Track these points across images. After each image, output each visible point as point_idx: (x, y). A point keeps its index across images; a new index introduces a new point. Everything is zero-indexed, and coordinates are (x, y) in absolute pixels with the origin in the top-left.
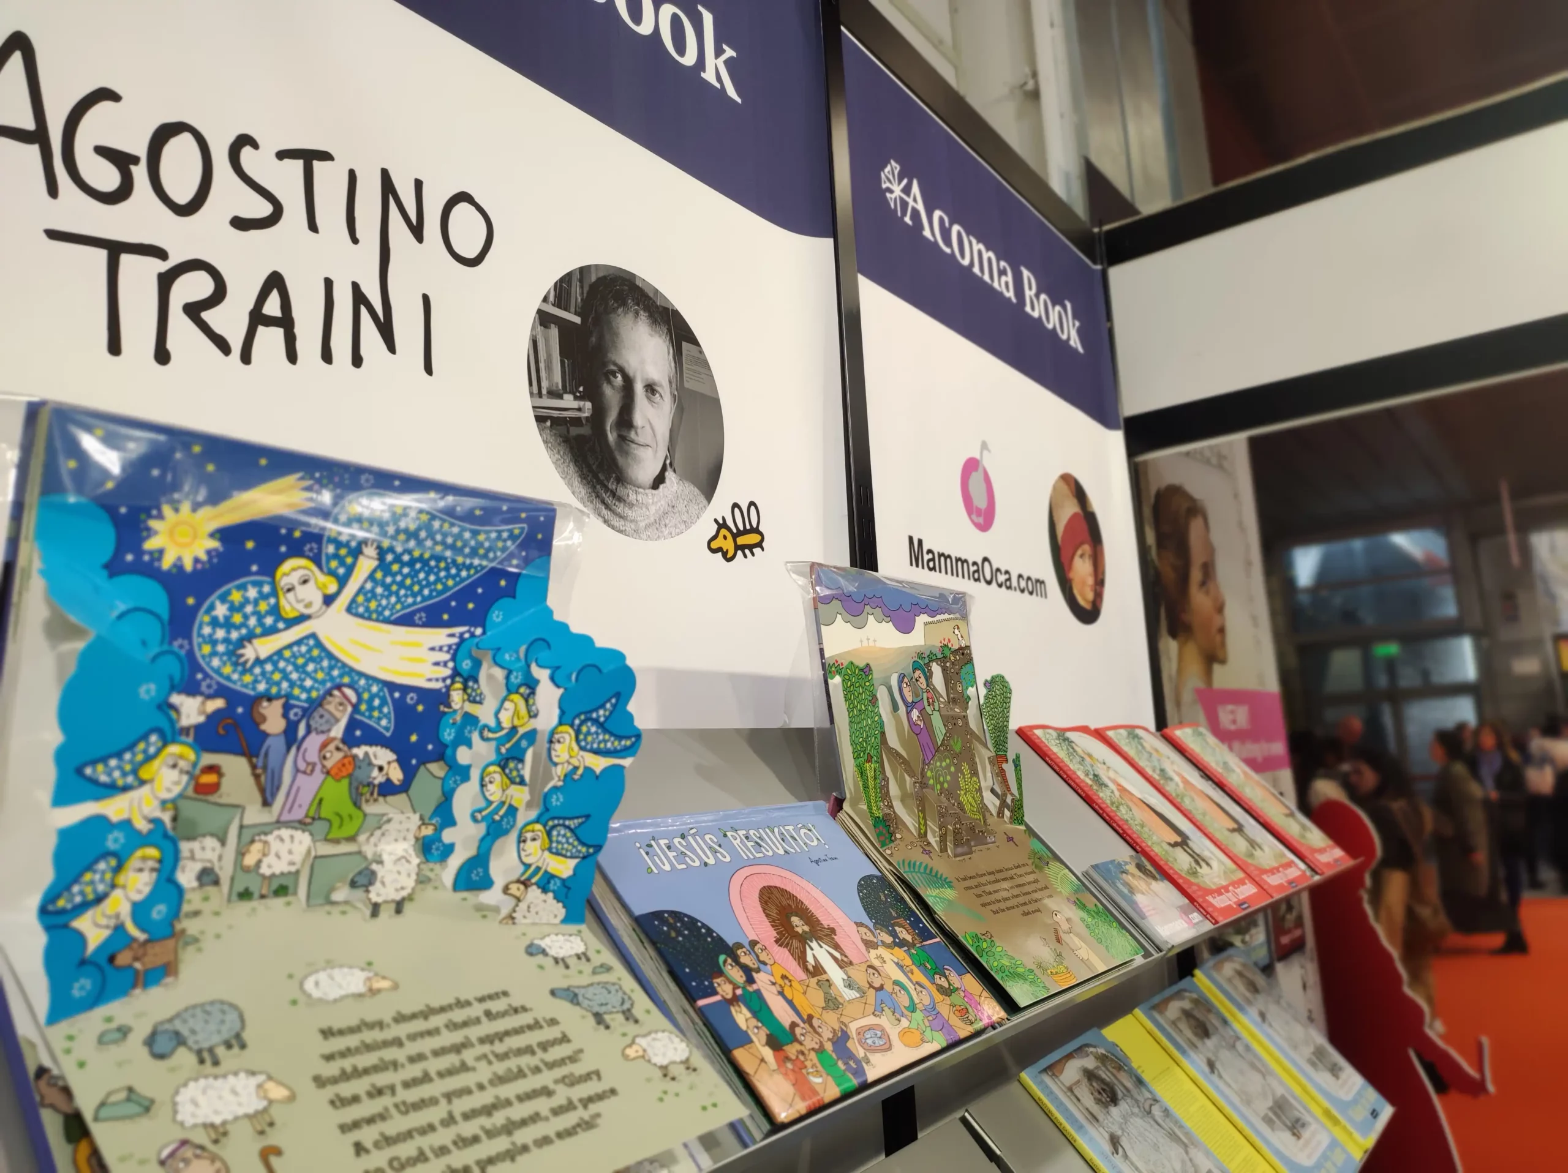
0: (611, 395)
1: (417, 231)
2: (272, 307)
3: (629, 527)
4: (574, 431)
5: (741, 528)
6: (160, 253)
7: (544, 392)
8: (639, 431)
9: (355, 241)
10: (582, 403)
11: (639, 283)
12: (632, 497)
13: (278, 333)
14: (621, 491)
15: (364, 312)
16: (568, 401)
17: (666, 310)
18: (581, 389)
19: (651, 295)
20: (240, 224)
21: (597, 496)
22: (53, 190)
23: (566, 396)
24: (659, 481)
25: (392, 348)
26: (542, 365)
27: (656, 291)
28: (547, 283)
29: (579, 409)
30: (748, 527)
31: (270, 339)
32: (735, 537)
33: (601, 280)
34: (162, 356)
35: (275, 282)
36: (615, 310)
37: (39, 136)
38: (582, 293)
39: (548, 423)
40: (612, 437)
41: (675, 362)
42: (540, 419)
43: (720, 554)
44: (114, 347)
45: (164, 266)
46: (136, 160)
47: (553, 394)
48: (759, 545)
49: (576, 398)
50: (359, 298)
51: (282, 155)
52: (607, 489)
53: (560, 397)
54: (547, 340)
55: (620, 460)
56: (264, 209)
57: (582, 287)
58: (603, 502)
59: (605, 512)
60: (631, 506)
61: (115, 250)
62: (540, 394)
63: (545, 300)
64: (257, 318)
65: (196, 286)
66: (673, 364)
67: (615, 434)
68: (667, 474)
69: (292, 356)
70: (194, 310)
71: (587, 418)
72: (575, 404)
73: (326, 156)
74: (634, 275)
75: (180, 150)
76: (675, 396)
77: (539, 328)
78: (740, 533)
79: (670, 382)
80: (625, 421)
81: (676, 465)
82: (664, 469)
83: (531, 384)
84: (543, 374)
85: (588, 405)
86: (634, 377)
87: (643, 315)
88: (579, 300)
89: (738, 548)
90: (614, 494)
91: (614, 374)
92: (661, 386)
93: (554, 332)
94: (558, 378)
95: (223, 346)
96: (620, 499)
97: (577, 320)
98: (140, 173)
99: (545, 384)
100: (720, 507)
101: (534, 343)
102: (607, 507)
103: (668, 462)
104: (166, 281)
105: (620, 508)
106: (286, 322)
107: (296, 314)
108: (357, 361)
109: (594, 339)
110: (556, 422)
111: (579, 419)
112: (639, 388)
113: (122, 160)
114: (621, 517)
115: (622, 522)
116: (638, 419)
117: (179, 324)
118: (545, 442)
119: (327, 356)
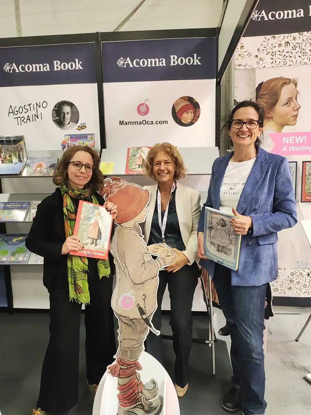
1: (40, 107)
5: (82, 126)
6: (20, 117)
9: (34, 110)
14: (64, 126)
15: (36, 116)
18: (58, 116)
20: (25, 113)
22: (14, 115)
24: (69, 123)
25: (38, 119)
26: (53, 115)
32: (81, 127)
34: (21, 125)
35: (28, 116)
36: (62, 106)
37: (12, 112)
44: (18, 125)
46: (18, 111)
51: (28, 105)
56: (27, 110)
59: (62, 128)
61: (17, 118)
62: (53, 118)
63: (53, 108)
64: (27, 120)
65: (23, 118)
69: (30, 122)
73: (31, 104)
75: (21, 108)
77: (53, 111)
78: (82, 127)
79: (70, 112)
82: (70, 122)
87: (66, 105)
89: (81, 129)
91: (62, 113)
94: (55, 116)
95: (25, 123)
100: (79, 124)
101: (52, 113)
104: (21, 119)
106: (29, 119)
108: (35, 120)
109: (59, 110)
110: (55, 120)
116: (66, 117)
117: (22, 122)
118: (54, 123)
119: (33, 121)
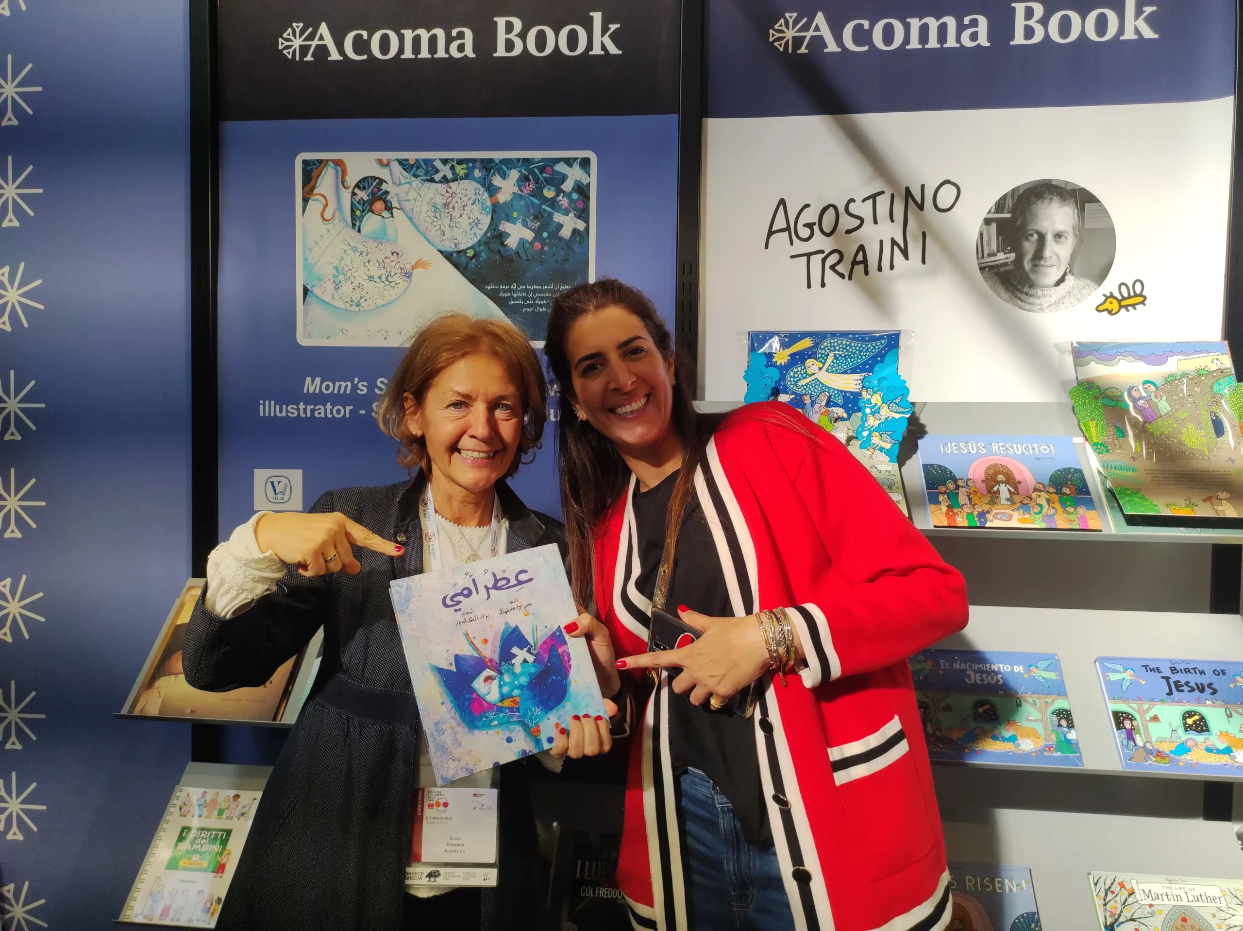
0: (1029, 247)
1: (921, 207)
2: (860, 257)
3: (1035, 308)
4: (1002, 269)
5: (1126, 295)
6: (822, 252)
7: (985, 255)
8: (1047, 260)
9: (892, 221)
10: (1008, 255)
11: (1054, 183)
12: (1040, 293)
13: (862, 266)
15: (896, 248)
16: (1001, 256)
17: (1074, 191)
18: (1009, 248)
19: (1063, 186)
20: (849, 231)
21: (1016, 297)
22: (792, 243)
23: (998, 254)
24: (1062, 280)
25: (907, 258)
26: (985, 244)
27: (1067, 183)
28: (991, 203)
29: (1007, 258)
30: (1132, 294)
31: (860, 268)
32: (1119, 301)
33: (1025, 192)
34: (823, 285)
35: (861, 248)
36: (1034, 203)
37: (787, 228)
38: (1013, 201)
39: (987, 269)
40: (1027, 266)
41: (1079, 217)
42: (982, 269)
43: (1106, 312)
44: (809, 286)
45: (822, 256)
46: (814, 224)
47: (990, 255)
48: (1143, 303)
49: (1005, 253)
50: (894, 243)
51: (863, 201)
52: (1022, 292)
53: (995, 255)
54: (989, 233)
55: (1033, 277)
56: (858, 222)
57: (1013, 199)
58: (1020, 299)
59: (1020, 303)
60: (1039, 297)
61: (808, 255)
62: (983, 257)
63: (989, 212)
64: (855, 263)
65: (834, 258)
66: (1077, 218)
67: (1030, 265)
68: (1066, 277)
69: (867, 273)
70: (833, 268)
71: (1012, 262)
72: (1005, 256)
73: (881, 193)
74: (1050, 180)
75: (830, 215)
76: (1077, 235)
77: (984, 227)
78: (1124, 299)
79: (1074, 229)
80: (1038, 255)
81: (1074, 271)
82: (1065, 274)
83: (978, 254)
84: (985, 247)
85: (1013, 255)
86: (1046, 233)
87: (1056, 199)
88: (1011, 205)
89: (1121, 307)
90: (1027, 294)
91: (1032, 235)
92: (1067, 232)
93: (994, 226)
94: (994, 247)
95: (842, 276)
96: (1031, 296)
97: (1009, 215)
98: (816, 228)
99: (986, 252)
100: (1110, 285)
101: (981, 235)
102: (1022, 300)
103: (1068, 271)
104: (824, 261)
105: (1031, 300)
106: (865, 262)
107: (868, 257)
108: (892, 267)
109: (1019, 222)
110: (991, 268)
111: (1007, 262)
112: (1049, 238)
113: (810, 226)
114: (1031, 304)
115: (1032, 306)
116: (1047, 253)
117: (829, 273)
118: (984, 278)
119: (880, 269)
